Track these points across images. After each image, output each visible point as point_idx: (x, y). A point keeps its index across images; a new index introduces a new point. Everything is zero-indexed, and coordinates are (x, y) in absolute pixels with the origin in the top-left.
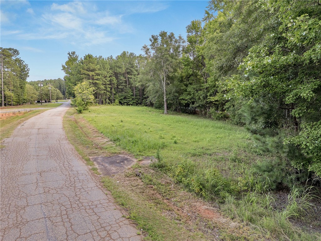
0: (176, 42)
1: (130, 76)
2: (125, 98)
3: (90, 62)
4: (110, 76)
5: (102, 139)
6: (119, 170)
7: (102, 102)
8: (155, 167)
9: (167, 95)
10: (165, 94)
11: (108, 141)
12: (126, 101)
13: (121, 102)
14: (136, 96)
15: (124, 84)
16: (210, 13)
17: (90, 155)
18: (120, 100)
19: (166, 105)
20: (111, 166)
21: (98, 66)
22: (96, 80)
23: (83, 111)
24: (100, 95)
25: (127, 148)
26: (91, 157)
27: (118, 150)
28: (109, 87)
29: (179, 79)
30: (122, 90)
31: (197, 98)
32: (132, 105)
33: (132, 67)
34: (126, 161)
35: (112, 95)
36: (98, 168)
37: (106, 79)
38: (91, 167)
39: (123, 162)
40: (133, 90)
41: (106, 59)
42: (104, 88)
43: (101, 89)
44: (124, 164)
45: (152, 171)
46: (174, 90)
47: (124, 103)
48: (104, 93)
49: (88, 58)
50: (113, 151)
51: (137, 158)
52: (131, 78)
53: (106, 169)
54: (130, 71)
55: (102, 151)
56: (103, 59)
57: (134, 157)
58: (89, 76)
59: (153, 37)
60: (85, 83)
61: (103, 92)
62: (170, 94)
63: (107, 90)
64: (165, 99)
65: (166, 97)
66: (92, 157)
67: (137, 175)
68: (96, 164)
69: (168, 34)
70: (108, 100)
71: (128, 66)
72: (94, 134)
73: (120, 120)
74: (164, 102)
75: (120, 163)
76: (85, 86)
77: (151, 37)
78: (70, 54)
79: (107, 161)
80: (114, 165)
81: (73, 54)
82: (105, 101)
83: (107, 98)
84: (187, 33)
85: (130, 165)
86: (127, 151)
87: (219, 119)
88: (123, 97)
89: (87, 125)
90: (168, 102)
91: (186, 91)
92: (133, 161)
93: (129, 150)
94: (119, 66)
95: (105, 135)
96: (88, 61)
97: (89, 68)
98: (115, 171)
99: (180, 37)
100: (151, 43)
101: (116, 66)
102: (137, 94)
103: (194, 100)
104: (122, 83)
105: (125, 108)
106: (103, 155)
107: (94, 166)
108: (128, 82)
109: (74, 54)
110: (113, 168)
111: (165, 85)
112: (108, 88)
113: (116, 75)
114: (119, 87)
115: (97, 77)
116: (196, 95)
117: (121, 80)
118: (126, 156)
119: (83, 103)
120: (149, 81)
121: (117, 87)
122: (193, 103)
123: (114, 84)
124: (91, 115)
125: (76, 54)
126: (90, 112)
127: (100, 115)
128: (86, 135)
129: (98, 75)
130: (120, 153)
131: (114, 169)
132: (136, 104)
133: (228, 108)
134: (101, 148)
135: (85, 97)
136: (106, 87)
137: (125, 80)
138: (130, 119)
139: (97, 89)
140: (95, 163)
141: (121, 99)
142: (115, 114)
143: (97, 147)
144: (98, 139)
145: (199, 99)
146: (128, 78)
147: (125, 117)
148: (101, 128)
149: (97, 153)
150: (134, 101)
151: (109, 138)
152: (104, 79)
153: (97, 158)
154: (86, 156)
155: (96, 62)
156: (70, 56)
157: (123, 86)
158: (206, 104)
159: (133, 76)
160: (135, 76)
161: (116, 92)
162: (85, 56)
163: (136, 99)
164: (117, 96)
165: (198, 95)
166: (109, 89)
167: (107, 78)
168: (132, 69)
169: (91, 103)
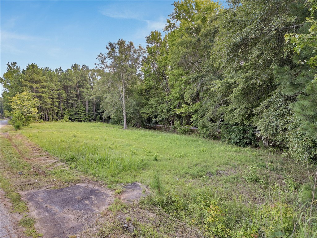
0: (135, 52)
1: (81, 90)
2: (76, 114)
3: (34, 72)
4: (59, 89)
5: (47, 160)
6: (83, 219)
7: (48, 119)
8: (154, 205)
9: (126, 108)
10: (124, 107)
11: (57, 162)
12: (78, 117)
13: (71, 118)
14: (89, 111)
15: (76, 98)
16: (172, 22)
17: (23, 187)
18: (70, 116)
19: (126, 119)
20: (65, 210)
21: (44, 78)
22: (41, 93)
23: (21, 127)
24: (46, 110)
25: (91, 172)
26: (23, 193)
27: (74, 175)
28: (57, 102)
29: (138, 93)
30: (73, 105)
31: (160, 111)
32: (84, 121)
33: (85, 80)
34: (93, 197)
35: (60, 110)
36: (36, 217)
37: (53, 93)
38: (19, 218)
39: (88, 198)
40: (85, 105)
41: (54, 71)
42: (50, 102)
43: (47, 104)
44: (92, 203)
45: (152, 215)
46: (134, 103)
47: (74, 119)
48: (51, 108)
49: (31, 68)
50: (67, 179)
51: (112, 189)
52: (83, 92)
53: (54, 219)
54: (82, 84)
55: (46, 180)
56: (51, 70)
57: (106, 186)
58: (33, 88)
59: (110, 44)
60: (26, 93)
61: (49, 107)
62: (129, 107)
63: (55, 104)
64: (124, 113)
65: (126, 111)
66: (26, 192)
67: (123, 228)
68: (32, 208)
69: (127, 43)
70: (55, 116)
71: (80, 78)
72: (34, 153)
73: (72, 135)
74: (123, 116)
75: (83, 200)
76: (26, 96)
77: (108, 45)
78: (9, 65)
79: (56, 199)
80: (71, 208)
81: (13, 65)
82: (51, 117)
83: (54, 114)
84: (147, 44)
85: (103, 204)
86: (91, 176)
87: (185, 132)
88: (74, 113)
89: (26, 143)
90: (128, 116)
91: (147, 104)
92: (107, 196)
93: (94, 175)
94: (69, 78)
95: (51, 153)
96: (32, 71)
97: (32, 80)
98: (75, 224)
99: (140, 47)
100: (108, 51)
101: (66, 79)
102: (90, 110)
103: (157, 114)
104: (73, 97)
105: (76, 124)
106: (48, 187)
107: (28, 214)
108: (79, 96)
109: (15, 65)
110: (70, 216)
111: (124, 98)
112: (55, 102)
113: (66, 88)
114: (69, 101)
115: (42, 89)
116: (159, 108)
117: (72, 93)
118: (91, 186)
119: (23, 117)
120: (107, 92)
121: (67, 102)
122: (156, 117)
123: (63, 98)
124: (33, 131)
125: (17, 65)
126: (31, 128)
127: (45, 131)
128: (22, 155)
129: (44, 87)
130: (79, 181)
131: (73, 217)
132: (89, 121)
133: (195, 121)
134: (45, 174)
135: (25, 110)
136: (53, 101)
137: (76, 94)
138: (84, 135)
139: (42, 104)
140: (30, 205)
141: (72, 115)
142: (64, 130)
143: (38, 172)
144: (41, 160)
145: (162, 112)
146: (80, 92)
147: (77, 133)
148: (45, 145)
149: (37, 183)
150: (87, 117)
151: (57, 157)
152: (51, 93)
153: (35, 193)
154: (14, 191)
155: (41, 73)
156: (9, 67)
157: (74, 100)
158: (170, 117)
159: (85, 90)
160: (87, 90)
161: (66, 108)
162: (28, 65)
163: (89, 114)
164: (67, 111)
165: (161, 108)
166: (57, 104)
167: (54, 91)
168: (84, 82)
169: (34, 117)
